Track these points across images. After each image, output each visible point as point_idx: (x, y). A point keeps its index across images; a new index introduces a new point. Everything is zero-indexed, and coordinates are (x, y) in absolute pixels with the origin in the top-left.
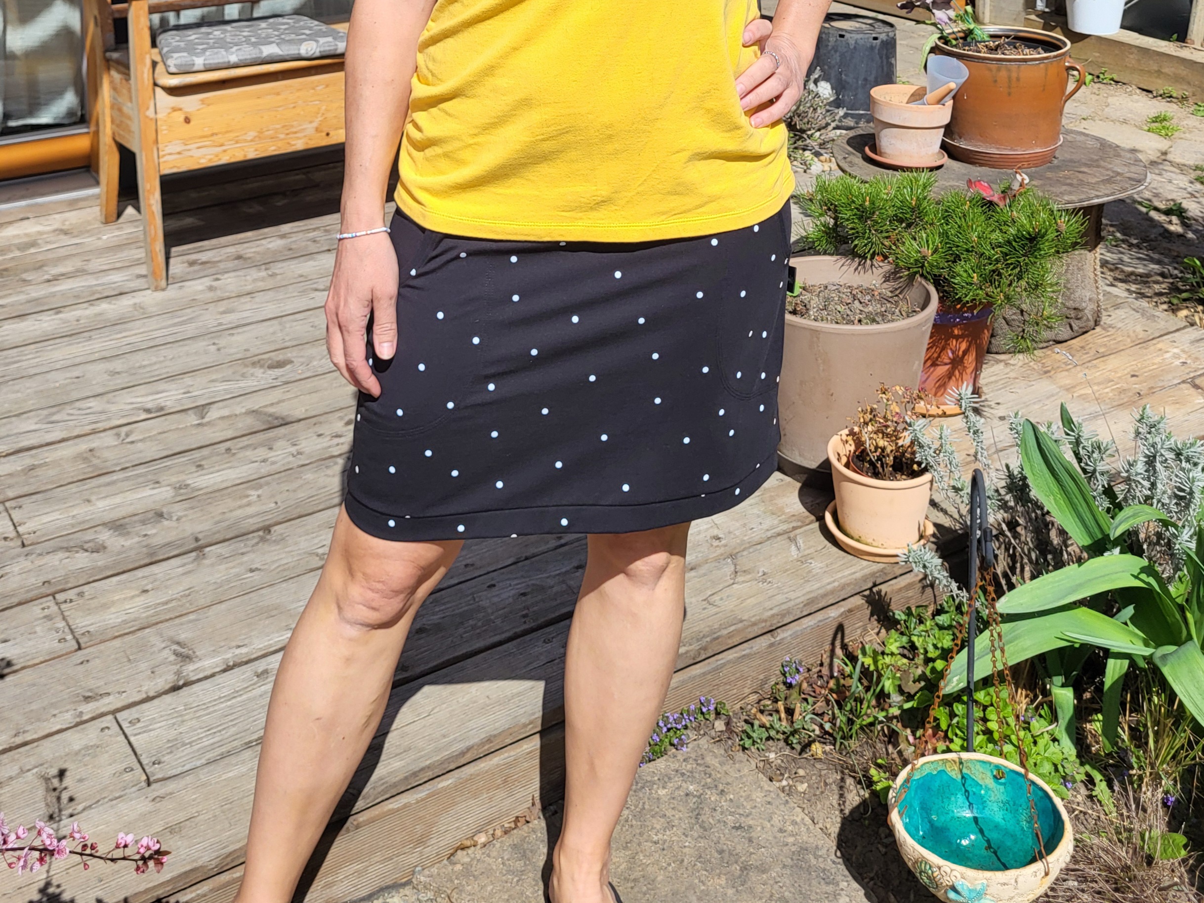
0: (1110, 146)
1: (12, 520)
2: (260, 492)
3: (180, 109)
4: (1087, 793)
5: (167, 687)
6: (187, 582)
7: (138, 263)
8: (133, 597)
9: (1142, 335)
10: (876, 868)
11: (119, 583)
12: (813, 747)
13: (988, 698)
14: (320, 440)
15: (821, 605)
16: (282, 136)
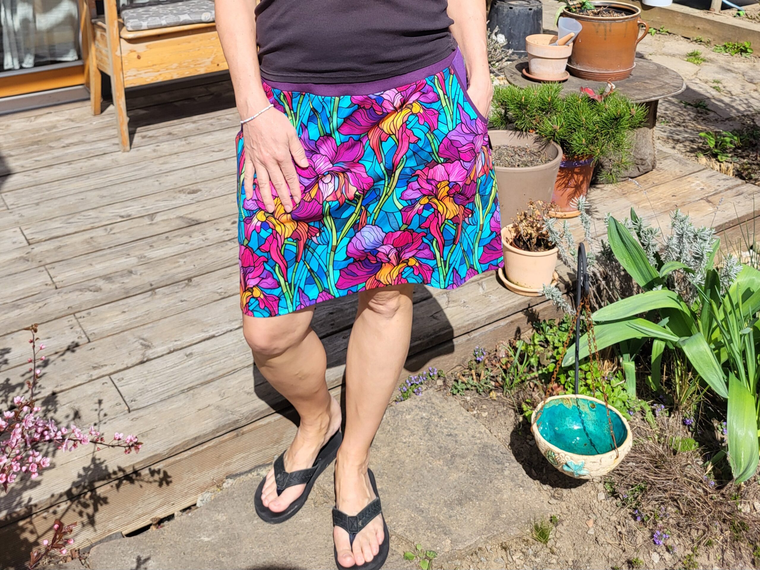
0: (663, 68)
1: (49, 275)
2: (185, 260)
3: (135, 51)
4: (642, 417)
5: (138, 361)
6: (146, 307)
7: (114, 137)
8: (117, 315)
9: (679, 174)
10: (525, 456)
11: (109, 307)
12: (491, 394)
13: (587, 367)
14: (218, 232)
15: (496, 319)
16: (192, 66)
